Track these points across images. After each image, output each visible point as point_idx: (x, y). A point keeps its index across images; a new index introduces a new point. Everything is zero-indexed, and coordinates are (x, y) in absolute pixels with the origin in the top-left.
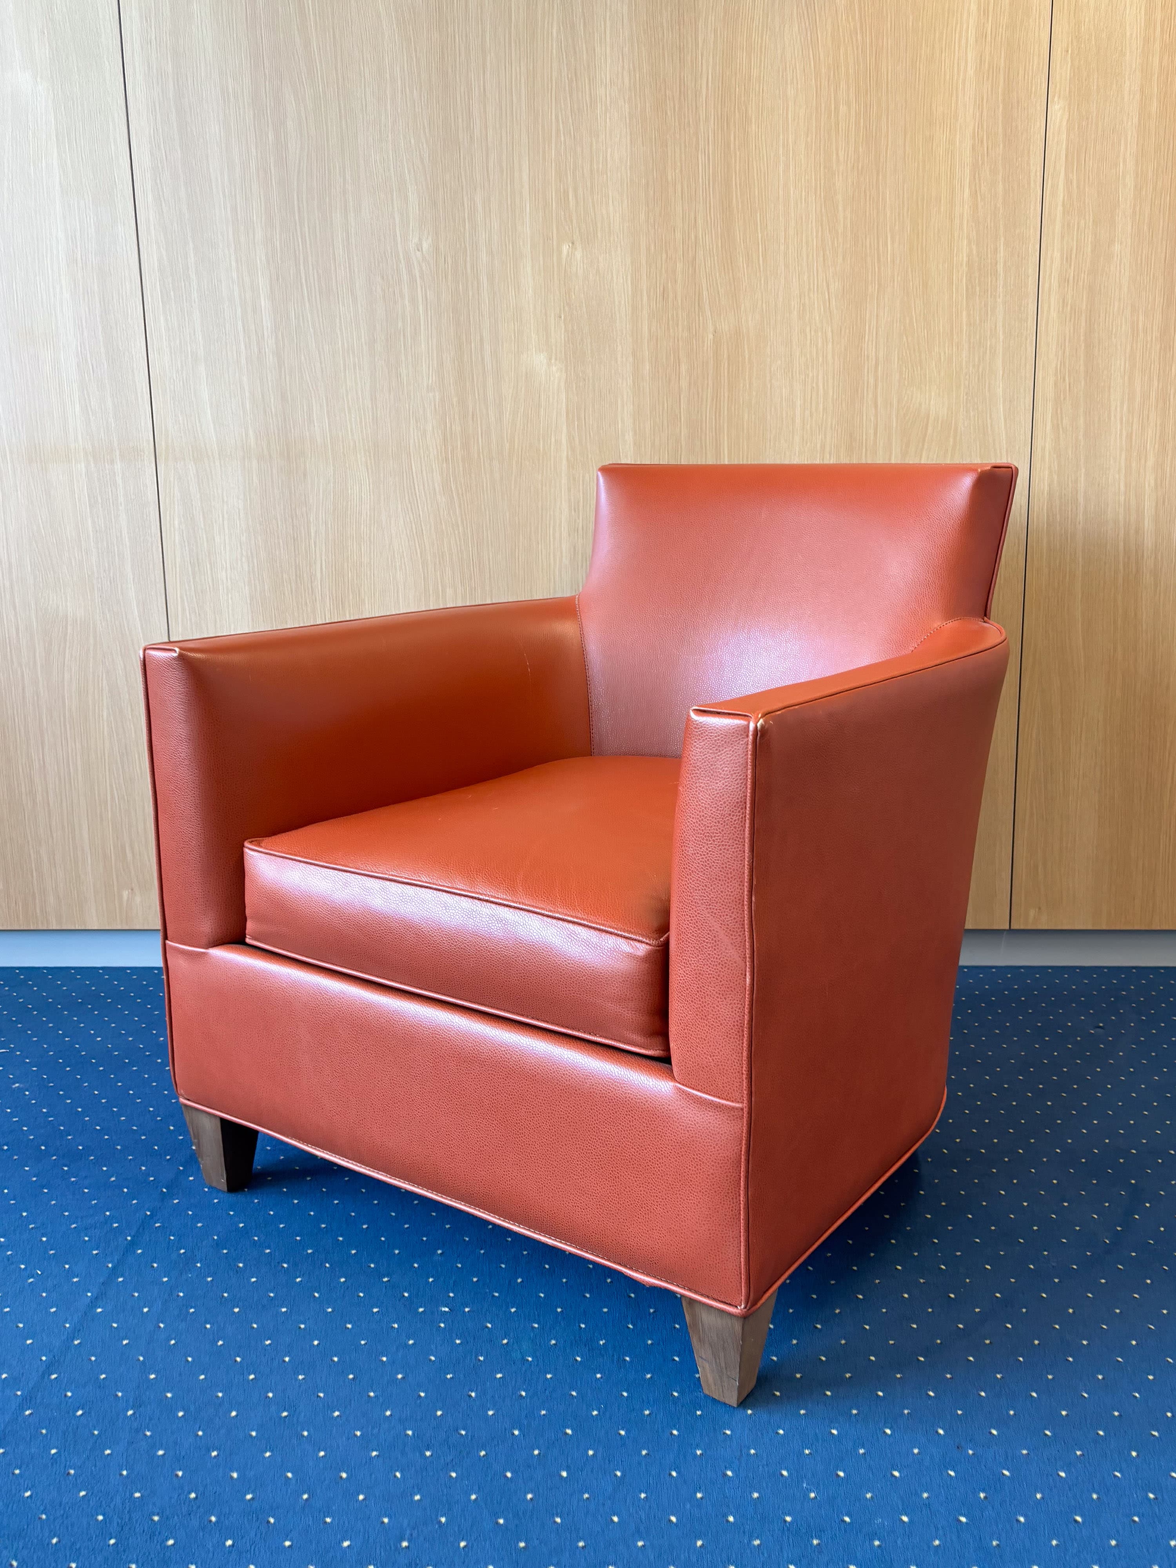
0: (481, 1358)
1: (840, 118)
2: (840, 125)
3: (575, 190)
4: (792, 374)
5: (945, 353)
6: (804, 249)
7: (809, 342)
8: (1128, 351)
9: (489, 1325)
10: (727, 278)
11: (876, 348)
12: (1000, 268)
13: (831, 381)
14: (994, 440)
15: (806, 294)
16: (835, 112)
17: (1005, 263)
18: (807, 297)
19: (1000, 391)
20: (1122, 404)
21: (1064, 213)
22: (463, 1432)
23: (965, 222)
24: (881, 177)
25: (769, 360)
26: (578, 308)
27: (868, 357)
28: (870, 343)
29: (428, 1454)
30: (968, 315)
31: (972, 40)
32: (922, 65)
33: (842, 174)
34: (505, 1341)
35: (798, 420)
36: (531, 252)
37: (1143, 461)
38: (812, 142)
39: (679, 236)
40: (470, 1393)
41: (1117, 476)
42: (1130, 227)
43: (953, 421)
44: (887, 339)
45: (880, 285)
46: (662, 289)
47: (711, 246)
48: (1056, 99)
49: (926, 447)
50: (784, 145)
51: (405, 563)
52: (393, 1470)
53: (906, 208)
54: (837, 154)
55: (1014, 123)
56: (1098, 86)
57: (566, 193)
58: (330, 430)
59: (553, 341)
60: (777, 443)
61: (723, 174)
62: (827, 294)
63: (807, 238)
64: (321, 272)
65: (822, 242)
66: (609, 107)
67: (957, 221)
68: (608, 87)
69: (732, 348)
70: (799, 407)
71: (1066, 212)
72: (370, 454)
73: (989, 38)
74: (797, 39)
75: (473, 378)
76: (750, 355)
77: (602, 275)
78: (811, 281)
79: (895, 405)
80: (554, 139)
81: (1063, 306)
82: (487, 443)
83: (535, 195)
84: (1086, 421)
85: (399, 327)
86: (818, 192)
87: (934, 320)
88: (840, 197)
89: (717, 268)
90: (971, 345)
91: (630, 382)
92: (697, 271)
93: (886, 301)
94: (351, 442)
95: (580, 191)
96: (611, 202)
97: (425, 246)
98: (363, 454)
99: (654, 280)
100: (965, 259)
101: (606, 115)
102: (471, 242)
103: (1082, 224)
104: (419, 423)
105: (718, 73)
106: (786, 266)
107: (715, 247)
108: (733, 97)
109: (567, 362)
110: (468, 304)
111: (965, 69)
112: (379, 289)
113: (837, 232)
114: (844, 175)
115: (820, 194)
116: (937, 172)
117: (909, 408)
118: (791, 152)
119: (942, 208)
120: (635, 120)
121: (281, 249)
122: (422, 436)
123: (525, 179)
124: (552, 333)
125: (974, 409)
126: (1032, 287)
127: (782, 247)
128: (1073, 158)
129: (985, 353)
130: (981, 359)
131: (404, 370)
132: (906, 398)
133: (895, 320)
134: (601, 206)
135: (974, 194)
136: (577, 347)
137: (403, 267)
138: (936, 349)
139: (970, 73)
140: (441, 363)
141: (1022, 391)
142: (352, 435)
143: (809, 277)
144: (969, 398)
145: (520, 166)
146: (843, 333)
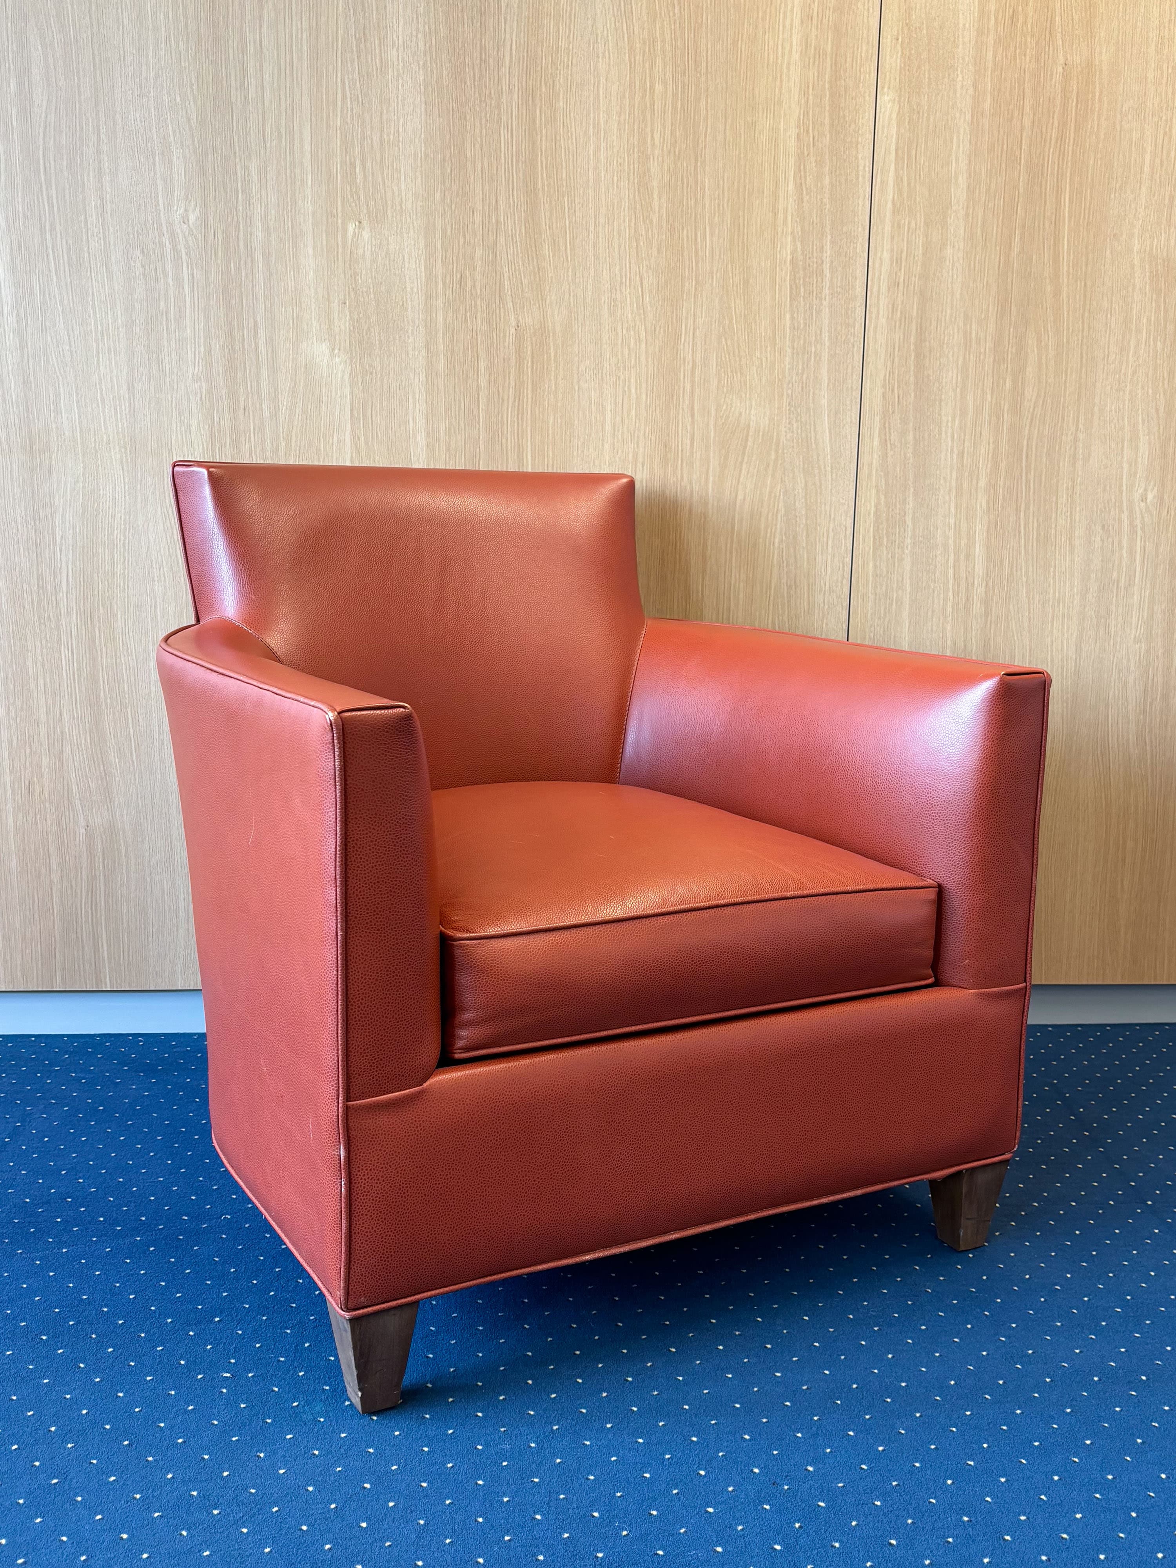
0: (269, 1421)
1: (656, 98)
2: (656, 106)
3: (363, 165)
4: (602, 376)
5: (767, 358)
6: (616, 239)
7: (620, 342)
8: (960, 362)
9: (277, 1390)
10: (532, 267)
11: (693, 350)
12: (826, 267)
13: (644, 385)
14: (818, 455)
15: (618, 288)
16: (650, 89)
17: (832, 263)
18: (618, 292)
19: (824, 402)
20: (954, 420)
21: (894, 213)
22: (253, 1491)
23: (789, 218)
24: (699, 164)
25: (576, 359)
26: (365, 294)
27: (685, 358)
28: (686, 345)
29: (216, 1512)
30: (792, 318)
31: (797, 21)
32: (743, 46)
34: (295, 1404)
35: (608, 427)
36: (313, 229)
37: (974, 483)
38: (625, 121)
39: (478, 219)
40: (258, 1454)
41: (948, 497)
42: (962, 232)
43: (775, 433)
44: (705, 341)
45: (697, 282)
46: (459, 276)
47: (514, 231)
48: (886, 90)
49: (746, 460)
50: (594, 124)
51: (164, 574)
52: (178, 1528)
53: (726, 200)
54: (652, 137)
55: (841, 114)
56: (929, 78)
57: (353, 165)
58: (80, 423)
59: (337, 330)
60: (585, 451)
61: (527, 153)
62: (640, 290)
63: (619, 225)
64: (70, 242)
65: (635, 231)
66: (401, 72)
67: (781, 216)
68: (401, 49)
69: (536, 345)
70: (609, 413)
71: (896, 211)
72: (126, 449)
73: (815, 22)
74: (609, 8)
75: (245, 368)
76: (556, 353)
77: (392, 259)
78: (624, 274)
79: (713, 413)
80: (339, 104)
81: (893, 311)
82: (260, 440)
83: (318, 166)
84: (915, 437)
85: (161, 308)
86: (632, 177)
87: (755, 322)
88: (655, 183)
89: (520, 255)
90: (795, 351)
91: (423, 377)
92: (498, 258)
93: (704, 299)
94: (105, 436)
95: (369, 164)
96: (403, 178)
97: (192, 218)
98: (117, 450)
99: (451, 267)
100: (789, 257)
101: (398, 81)
102: (245, 217)
103: (913, 224)
104: (183, 417)
105: (522, 42)
106: (596, 257)
107: (518, 232)
108: (539, 68)
109: (352, 353)
110: (240, 285)
111: (790, 52)
112: (139, 264)
113: (651, 222)
114: (660, 159)
115: (634, 179)
116: (760, 161)
117: (728, 417)
118: (602, 132)
119: (765, 200)
120: (430, 88)
121: (24, 214)
122: (186, 431)
123: (307, 147)
124: (336, 321)
125: (797, 421)
126: (860, 290)
127: (592, 236)
128: (903, 153)
129: (809, 360)
130: (805, 366)
131: (167, 358)
132: (724, 407)
133: (714, 320)
134: (392, 182)
135: (799, 187)
136: (363, 336)
137: (166, 240)
138: (758, 354)
139: (796, 56)
140: (209, 351)
141: (848, 402)
142: (106, 428)
143: (621, 269)
144: (792, 409)
145: (301, 133)
146: (657, 333)
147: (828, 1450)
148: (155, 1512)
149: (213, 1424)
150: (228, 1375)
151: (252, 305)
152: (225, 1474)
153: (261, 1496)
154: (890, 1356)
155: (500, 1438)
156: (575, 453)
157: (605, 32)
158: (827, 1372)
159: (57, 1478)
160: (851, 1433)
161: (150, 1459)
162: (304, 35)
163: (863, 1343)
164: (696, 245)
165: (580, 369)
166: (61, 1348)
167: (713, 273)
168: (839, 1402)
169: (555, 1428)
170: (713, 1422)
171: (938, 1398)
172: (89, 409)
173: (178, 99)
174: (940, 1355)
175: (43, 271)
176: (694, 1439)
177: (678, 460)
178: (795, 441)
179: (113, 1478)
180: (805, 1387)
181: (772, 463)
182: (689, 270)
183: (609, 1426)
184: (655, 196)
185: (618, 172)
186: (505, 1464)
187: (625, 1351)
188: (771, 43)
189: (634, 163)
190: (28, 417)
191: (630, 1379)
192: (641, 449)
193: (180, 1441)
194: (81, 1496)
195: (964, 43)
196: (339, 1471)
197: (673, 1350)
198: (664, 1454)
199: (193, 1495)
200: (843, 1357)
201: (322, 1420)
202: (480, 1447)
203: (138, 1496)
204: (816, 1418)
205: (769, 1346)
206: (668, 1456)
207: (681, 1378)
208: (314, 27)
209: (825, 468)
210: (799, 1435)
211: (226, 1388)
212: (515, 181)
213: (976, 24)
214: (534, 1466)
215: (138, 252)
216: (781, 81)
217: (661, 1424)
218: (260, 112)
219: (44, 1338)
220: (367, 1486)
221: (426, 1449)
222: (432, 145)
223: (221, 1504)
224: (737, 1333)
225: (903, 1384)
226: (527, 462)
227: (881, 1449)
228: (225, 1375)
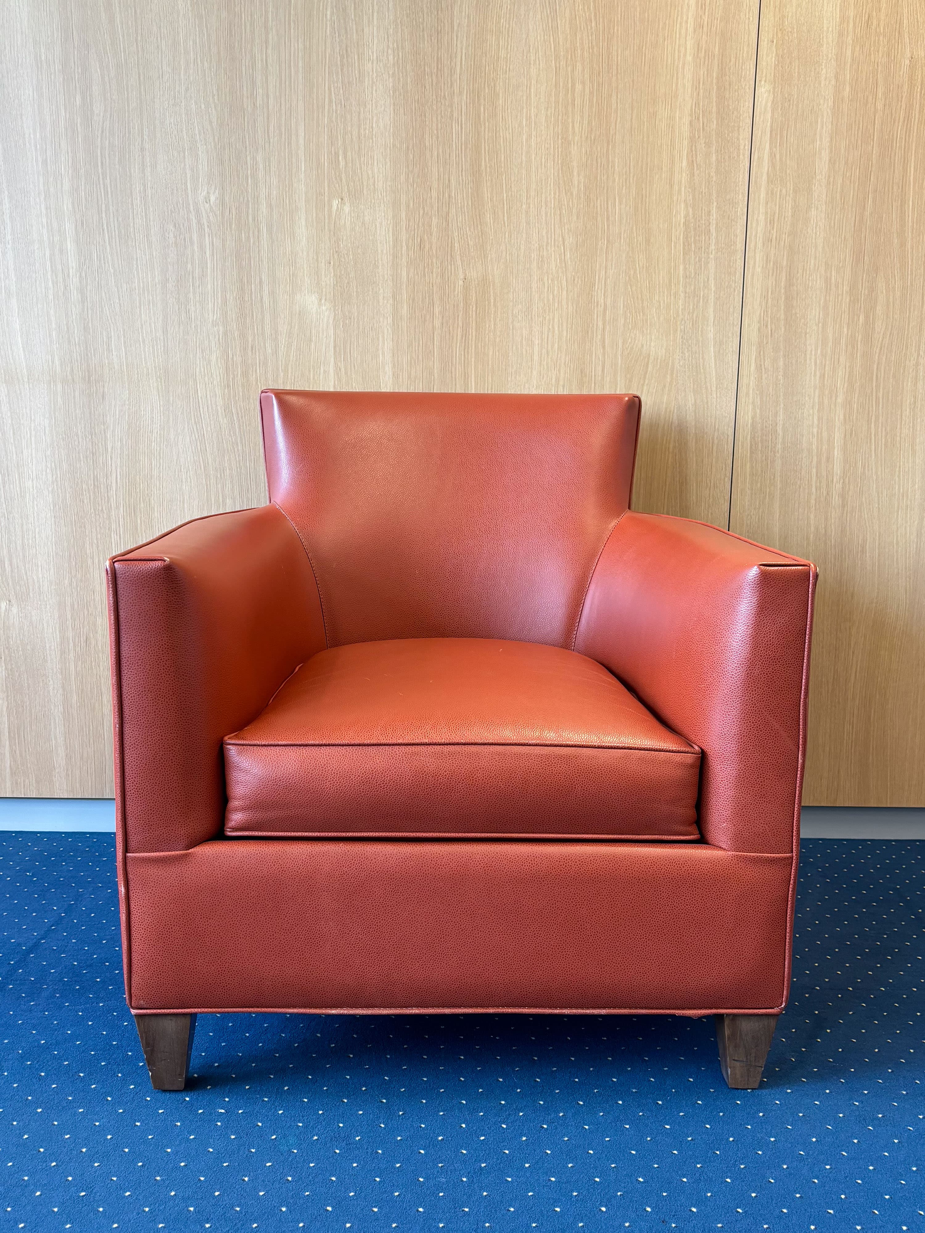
0: (253, 1150)
1: (576, 95)
2: (576, 101)
3: (345, 154)
4: (531, 318)
5: (664, 301)
6: (543, 208)
7: (546, 289)
8: (822, 303)
9: (260, 1124)
10: (476, 232)
11: (604, 295)
12: (713, 228)
13: (565, 324)
14: (705, 378)
15: (545, 247)
16: (572, 89)
17: (717, 224)
18: (545, 250)
19: (711, 335)
20: (816, 349)
21: (768, 182)
22: (238, 1209)
23: (683, 188)
24: (610, 147)
25: (511, 304)
26: (345, 256)
27: (598, 302)
28: (599, 291)
30: (685, 269)
31: (690, 30)
32: (647, 51)
33: (577, 144)
34: (274, 1137)
35: (536, 358)
36: (306, 205)
37: (834, 399)
38: (551, 114)
39: (434, 194)
40: (244, 1178)
41: (811, 412)
42: (824, 196)
43: (670, 361)
44: (614, 288)
45: (608, 241)
46: (419, 240)
47: (462, 204)
48: (763, 82)
49: (646, 383)
50: (526, 116)
51: (190, 476)
53: (632, 175)
54: (573, 126)
55: (726, 103)
56: (799, 73)
57: (337, 154)
58: (126, 358)
59: (323, 284)
60: (518, 377)
61: (473, 142)
62: (562, 248)
63: (546, 198)
64: (120, 219)
65: (559, 202)
66: (375, 80)
67: (676, 187)
68: (375, 62)
69: (479, 293)
70: (537, 346)
71: (770, 181)
72: (161, 379)
73: (705, 29)
74: (539, 25)
75: (253, 315)
76: (495, 300)
77: (367, 227)
78: (549, 236)
79: (620, 346)
80: (327, 107)
81: (767, 262)
82: (264, 372)
83: (310, 155)
84: (784, 364)
85: (188, 269)
86: (556, 159)
87: (655, 273)
88: (575, 164)
89: (467, 223)
90: (687, 295)
91: (390, 320)
92: (450, 225)
93: (614, 255)
94: (145, 369)
95: (349, 154)
96: (376, 164)
97: (213, 198)
98: (155, 379)
99: (413, 233)
100: (683, 220)
101: (372, 87)
102: (253, 196)
103: (784, 191)
104: (204, 354)
105: (470, 53)
106: (528, 223)
107: (466, 204)
108: (483, 74)
109: (335, 303)
110: (249, 250)
111: (685, 55)
112: (171, 235)
113: (572, 194)
114: (579, 144)
115: (558, 161)
116: (659, 144)
117: (632, 348)
118: (533, 123)
119: (663, 175)
120: (397, 93)
121: (86, 198)
122: (207, 365)
123: (301, 141)
124: (323, 277)
125: (688, 351)
126: (740, 246)
127: (524, 206)
128: (776, 134)
129: (698, 302)
130: (695, 307)
131: (192, 307)
132: (630, 340)
133: (621, 272)
134: (367, 167)
135: (691, 163)
136: (344, 289)
137: (193, 217)
138: (657, 298)
139: (689, 58)
140: (225, 302)
141: (730, 335)
142: (146, 363)
143: (547, 233)
144: (685, 341)
145: (297, 131)
146: (576, 282)
147: (709, 1194)
148: (160, 1223)
149: (209, 1151)
150: (223, 1111)
151: (258, 265)
152: (217, 1194)
153: (244, 1214)
154: (761, 1114)
155: (438, 1172)
156: (509, 379)
157: (536, 43)
158: (708, 1126)
159: (85, 1191)
160: (729, 1180)
161: (158, 1178)
162: (300, 54)
163: (738, 1102)
164: (607, 211)
165: (514, 312)
166: (94, 1084)
167: (621, 234)
168: (718, 1152)
169: (483, 1165)
170: (613, 1166)
171: (802, 1153)
172: (134, 348)
173: (203, 106)
174: (804, 1115)
175: (99, 242)
176: (597, 1179)
177: (592, 383)
178: (686, 367)
179: (128, 1194)
180: (690, 1139)
181: (668, 385)
182: (602, 231)
183: (527, 1165)
184: (575, 174)
185: (545, 155)
186: (441, 1194)
187: (542, 1103)
188: (670, 48)
189: (558, 147)
190: (87, 355)
191: (545, 1126)
192: (562, 375)
193: (182, 1164)
194: (103, 1207)
195: (828, 43)
196: (308, 1195)
197: (581, 1103)
198: (572, 1191)
199: (191, 1211)
200: (721, 1114)
201: (295, 1151)
202: (421, 1180)
203: (147, 1209)
204: (699, 1166)
205: (660, 1102)
206: (575, 1194)
207: (587, 1127)
208: (308, 47)
209: (711, 388)
210: (685, 1180)
211: (220, 1121)
212: (464, 164)
213: (837, 28)
214: (465, 1197)
215: (171, 227)
216: (677, 79)
217: (570, 1165)
218: (266, 115)
219: (82, 1075)
220: (329, 1209)
221: (378, 1179)
222: (398, 137)
223: (212, 1219)
224: (634, 1091)
225: (772, 1139)
226: (471, 386)
227: (754, 1195)
228: (220, 1111)
